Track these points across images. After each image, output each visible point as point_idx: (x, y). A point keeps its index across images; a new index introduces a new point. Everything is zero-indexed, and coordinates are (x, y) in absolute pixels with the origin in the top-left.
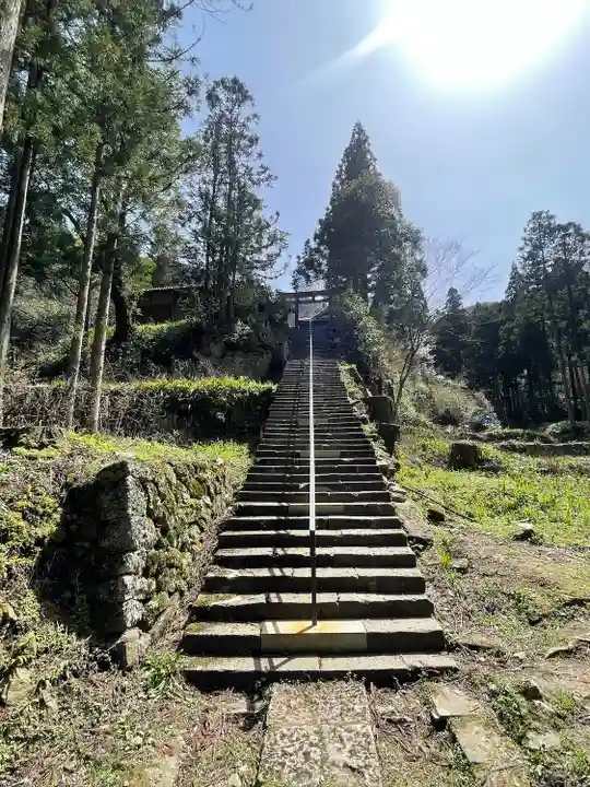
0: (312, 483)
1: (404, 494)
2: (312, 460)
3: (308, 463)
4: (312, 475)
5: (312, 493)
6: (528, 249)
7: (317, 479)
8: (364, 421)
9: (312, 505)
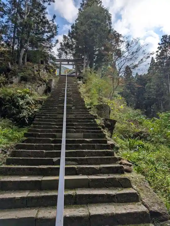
0: (63, 158)
1: (130, 166)
2: (64, 140)
3: (60, 142)
4: (63, 151)
5: (62, 166)
6: (160, 51)
7: (67, 154)
8: (96, 117)
9: (62, 178)
